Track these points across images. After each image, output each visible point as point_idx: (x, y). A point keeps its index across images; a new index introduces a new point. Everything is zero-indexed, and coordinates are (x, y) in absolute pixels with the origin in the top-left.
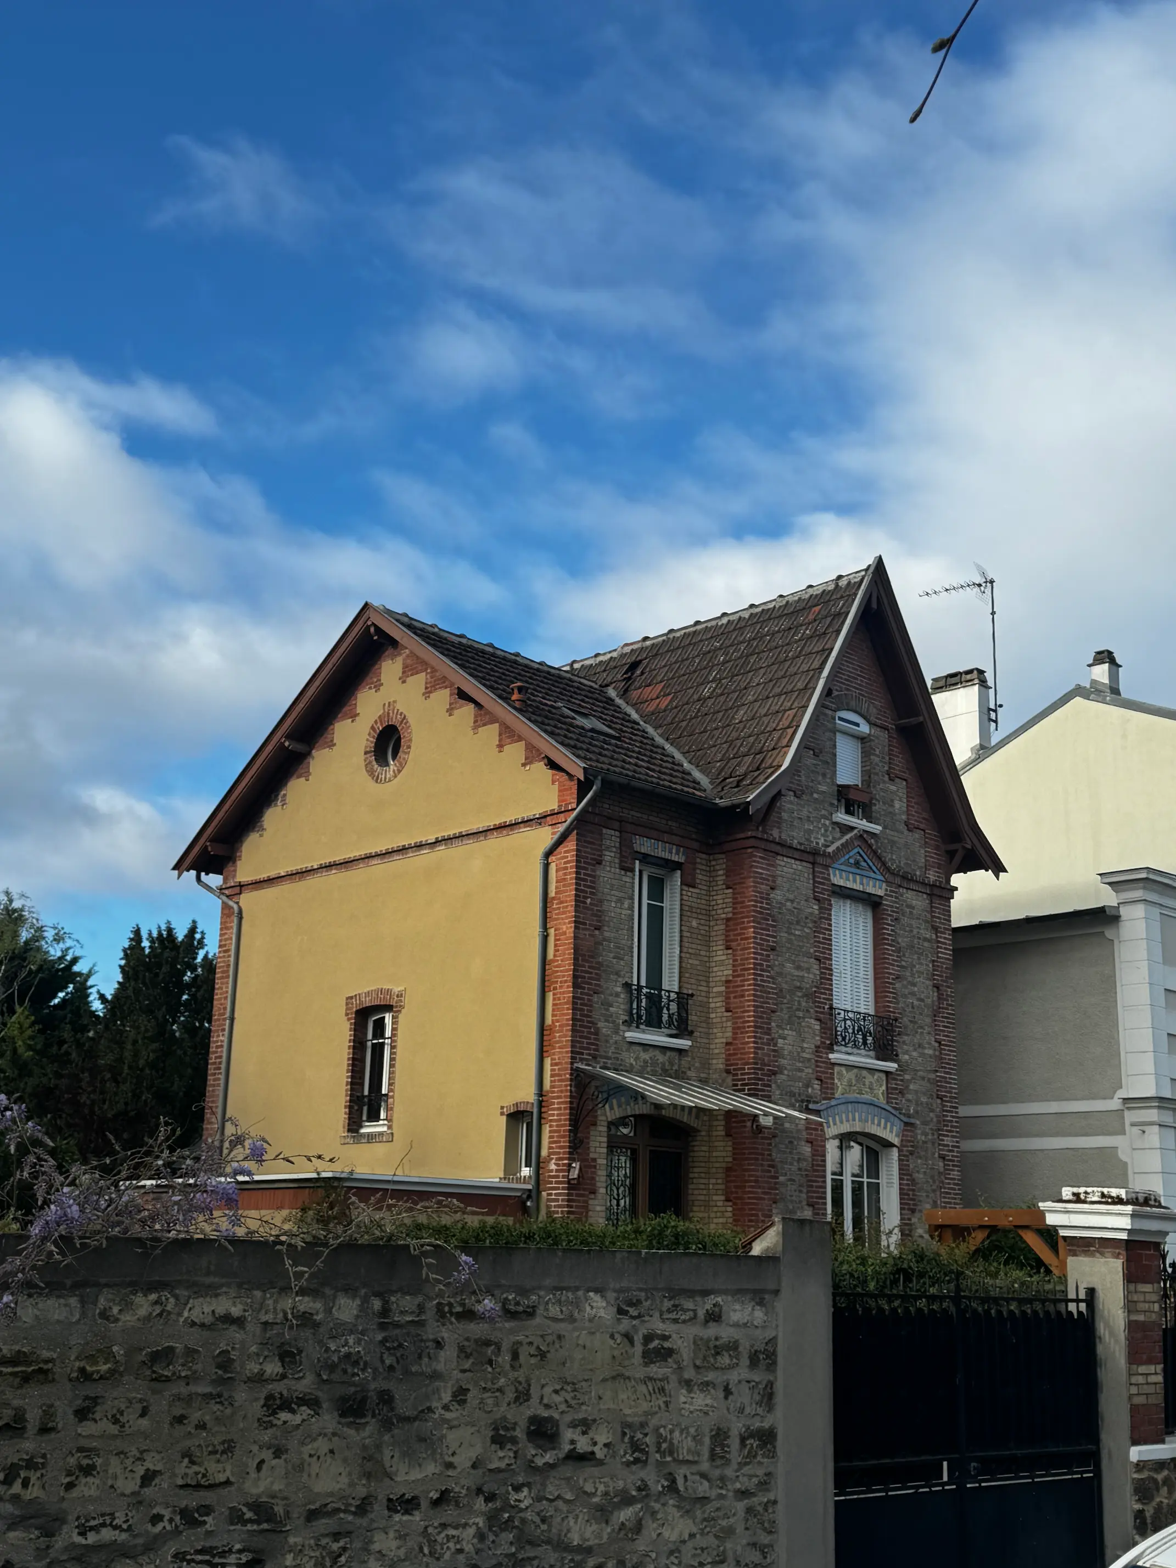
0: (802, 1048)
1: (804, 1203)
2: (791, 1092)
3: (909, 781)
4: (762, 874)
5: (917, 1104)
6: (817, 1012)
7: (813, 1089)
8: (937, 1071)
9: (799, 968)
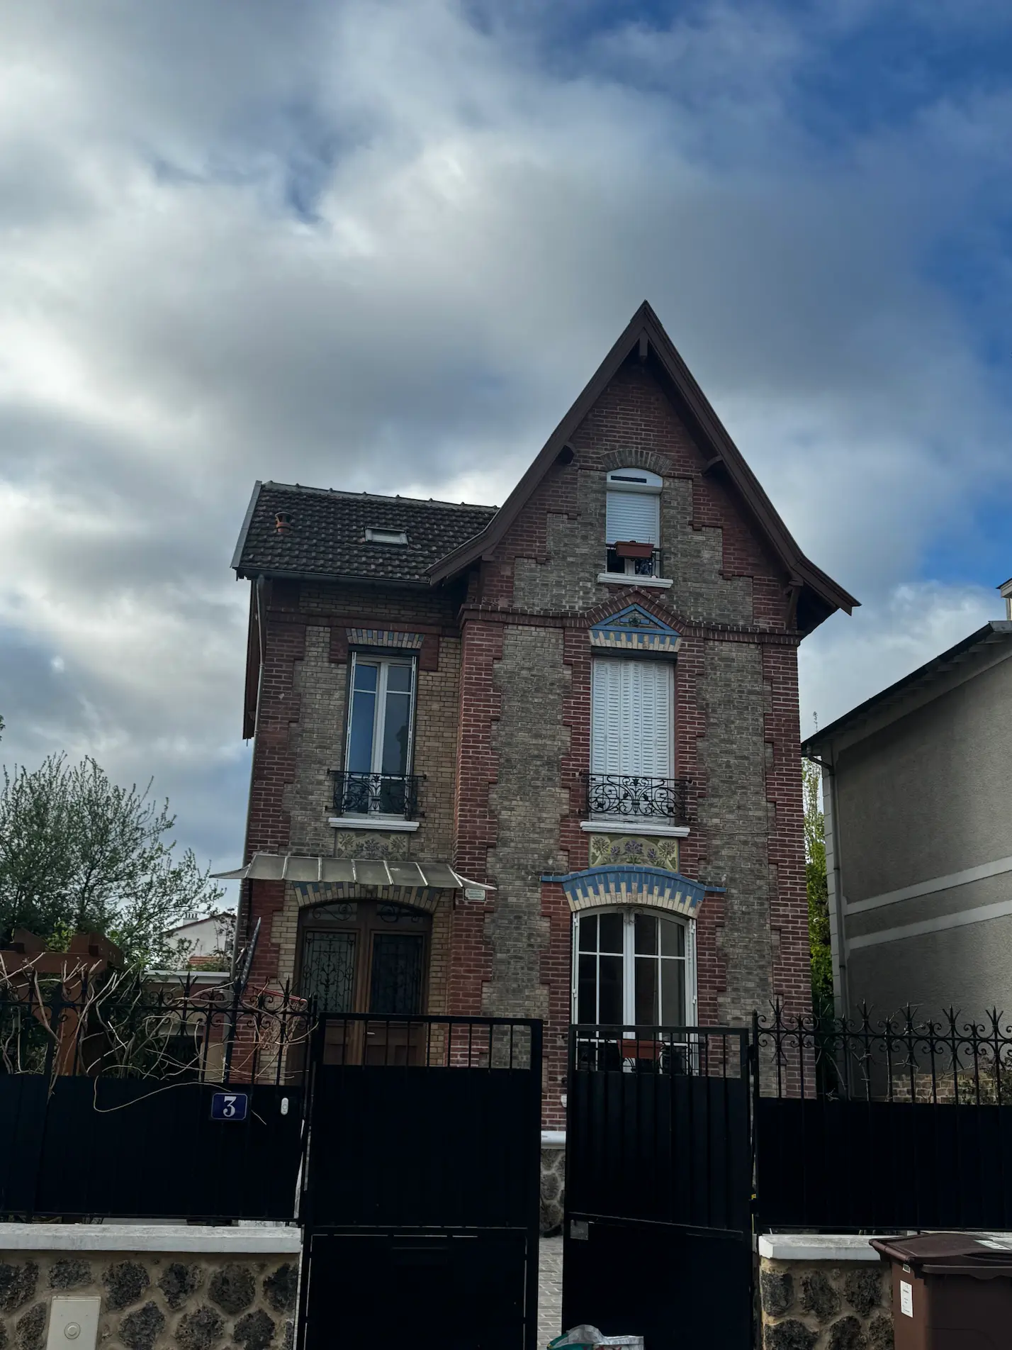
0: (539, 818)
1: (536, 981)
2: (519, 865)
3: (725, 527)
4: (482, 645)
5: (733, 870)
6: (563, 780)
7: (555, 859)
8: (768, 834)
9: (537, 736)
